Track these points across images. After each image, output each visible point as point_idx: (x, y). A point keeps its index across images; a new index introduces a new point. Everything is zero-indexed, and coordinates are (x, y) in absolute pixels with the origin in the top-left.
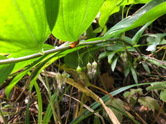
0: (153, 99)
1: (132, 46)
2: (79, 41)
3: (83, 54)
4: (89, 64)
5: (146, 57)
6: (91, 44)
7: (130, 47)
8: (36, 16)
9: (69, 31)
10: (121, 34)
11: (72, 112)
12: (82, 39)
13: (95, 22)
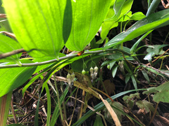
0: (149, 102)
1: (129, 55)
2: (84, 51)
3: (87, 61)
4: (92, 68)
5: (145, 66)
6: (93, 53)
7: (128, 56)
8: (58, 35)
9: (77, 44)
10: (119, 45)
11: (77, 115)
12: (86, 49)
13: (97, 35)
